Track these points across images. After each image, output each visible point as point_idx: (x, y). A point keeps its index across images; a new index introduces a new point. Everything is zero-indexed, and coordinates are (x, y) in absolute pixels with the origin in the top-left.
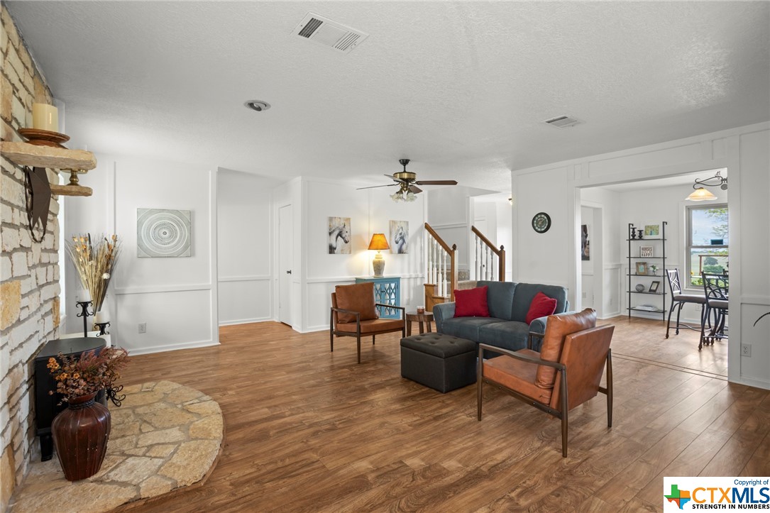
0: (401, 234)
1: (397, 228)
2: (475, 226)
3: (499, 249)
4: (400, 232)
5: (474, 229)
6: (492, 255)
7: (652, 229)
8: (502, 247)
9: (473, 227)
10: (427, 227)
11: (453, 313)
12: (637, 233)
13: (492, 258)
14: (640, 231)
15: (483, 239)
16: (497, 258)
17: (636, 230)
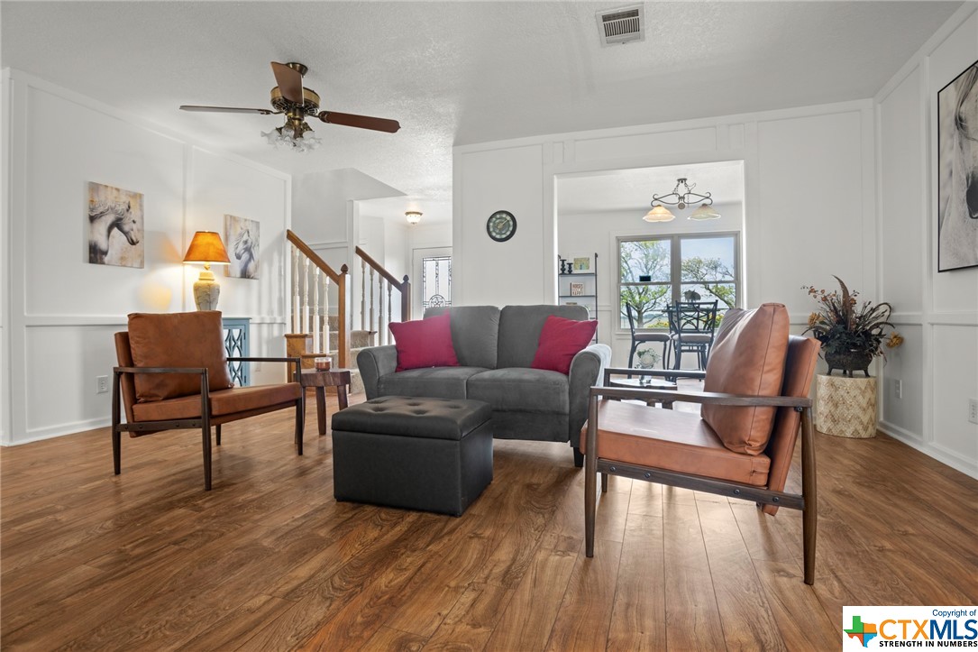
0: (246, 242)
1: (239, 230)
2: (361, 247)
3: (401, 281)
4: (245, 237)
5: (359, 251)
6: (390, 290)
7: (582, 262)
8: (406, 278)
9: (357, 247)
10: (290, 236)
11: (394, 364)
12: (567, 267)
13: (390, 295)
14: (570, 264)
15: (374, 265)
16: (396, 293)
17: (565, 263)
